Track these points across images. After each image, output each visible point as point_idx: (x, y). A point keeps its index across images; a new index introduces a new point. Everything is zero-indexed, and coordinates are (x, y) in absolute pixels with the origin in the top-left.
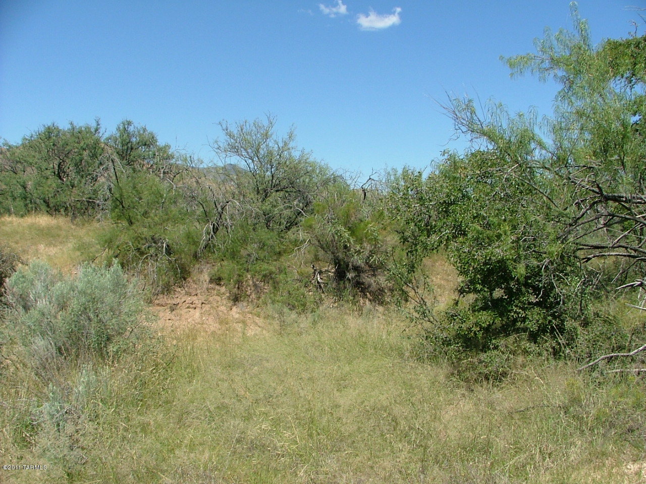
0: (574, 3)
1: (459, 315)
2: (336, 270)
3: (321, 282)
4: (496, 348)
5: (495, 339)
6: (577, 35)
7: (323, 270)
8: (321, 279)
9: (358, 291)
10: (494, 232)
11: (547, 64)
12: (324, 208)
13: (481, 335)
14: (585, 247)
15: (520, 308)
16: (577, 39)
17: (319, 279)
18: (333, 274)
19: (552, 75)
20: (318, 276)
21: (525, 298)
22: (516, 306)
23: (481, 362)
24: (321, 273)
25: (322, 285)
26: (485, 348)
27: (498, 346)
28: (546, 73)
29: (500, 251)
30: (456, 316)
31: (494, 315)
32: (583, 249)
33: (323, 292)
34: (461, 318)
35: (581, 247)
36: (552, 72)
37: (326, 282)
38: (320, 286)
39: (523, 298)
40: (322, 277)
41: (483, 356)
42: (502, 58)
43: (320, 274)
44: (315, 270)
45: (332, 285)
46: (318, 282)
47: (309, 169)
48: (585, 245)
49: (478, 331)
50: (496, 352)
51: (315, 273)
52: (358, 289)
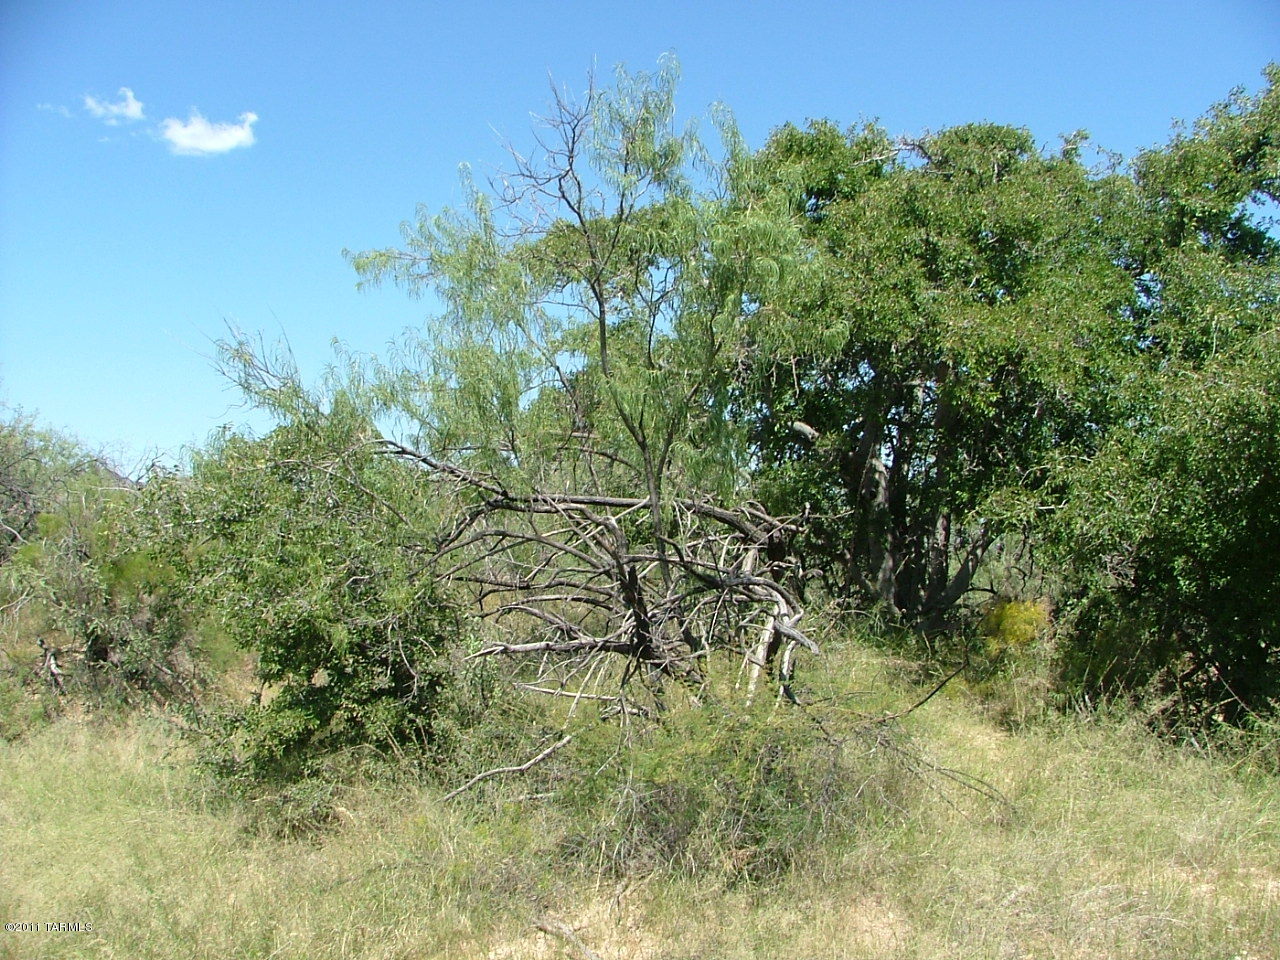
0: (465, 166)
1: (244, 719)
2: (90, 647)
3: (59, 674)
4: (315, 773)
5: (312, 757)
6: (472, 219)
7: (64, 648)
8: (58, 666)
9: (136, 686)
10: (296, 571)
11: (423, 267)
12: (58, 525)
13: (281, 753)
14: (502, 588)
15: (355, 701)
16: (475, 228)
17: (53, 667)
18: (82, 656)
19: (432, 287)
20: (52, 661)
21: (362, 684)
22: (347, 698)
23: (286, 799)
24: (57, 655)
25: (60, 679)
26: (296, 776)
27: (318, 771)
28: (422, 284)
29: (307, 602)
30: (237, 721)
31: (307, 715)
32: (497, 591)
33: (63, 694)
34: (246, 724)
35: (496, 587)
36: (433, 282)
37: (70, 672)
38: (56, 680)
39: (360, 682)
40: (60, 664)
41: (291, 790)
42: (345, 253)
43: (56, 659)
44: (46, 650)
45: (80, 676)
46: (53, 674)
47: (37, 444)
48: (501, 585)
49: (276, 746)
50: (315, 781)
51: (46, 656)
52: (136, 683)
